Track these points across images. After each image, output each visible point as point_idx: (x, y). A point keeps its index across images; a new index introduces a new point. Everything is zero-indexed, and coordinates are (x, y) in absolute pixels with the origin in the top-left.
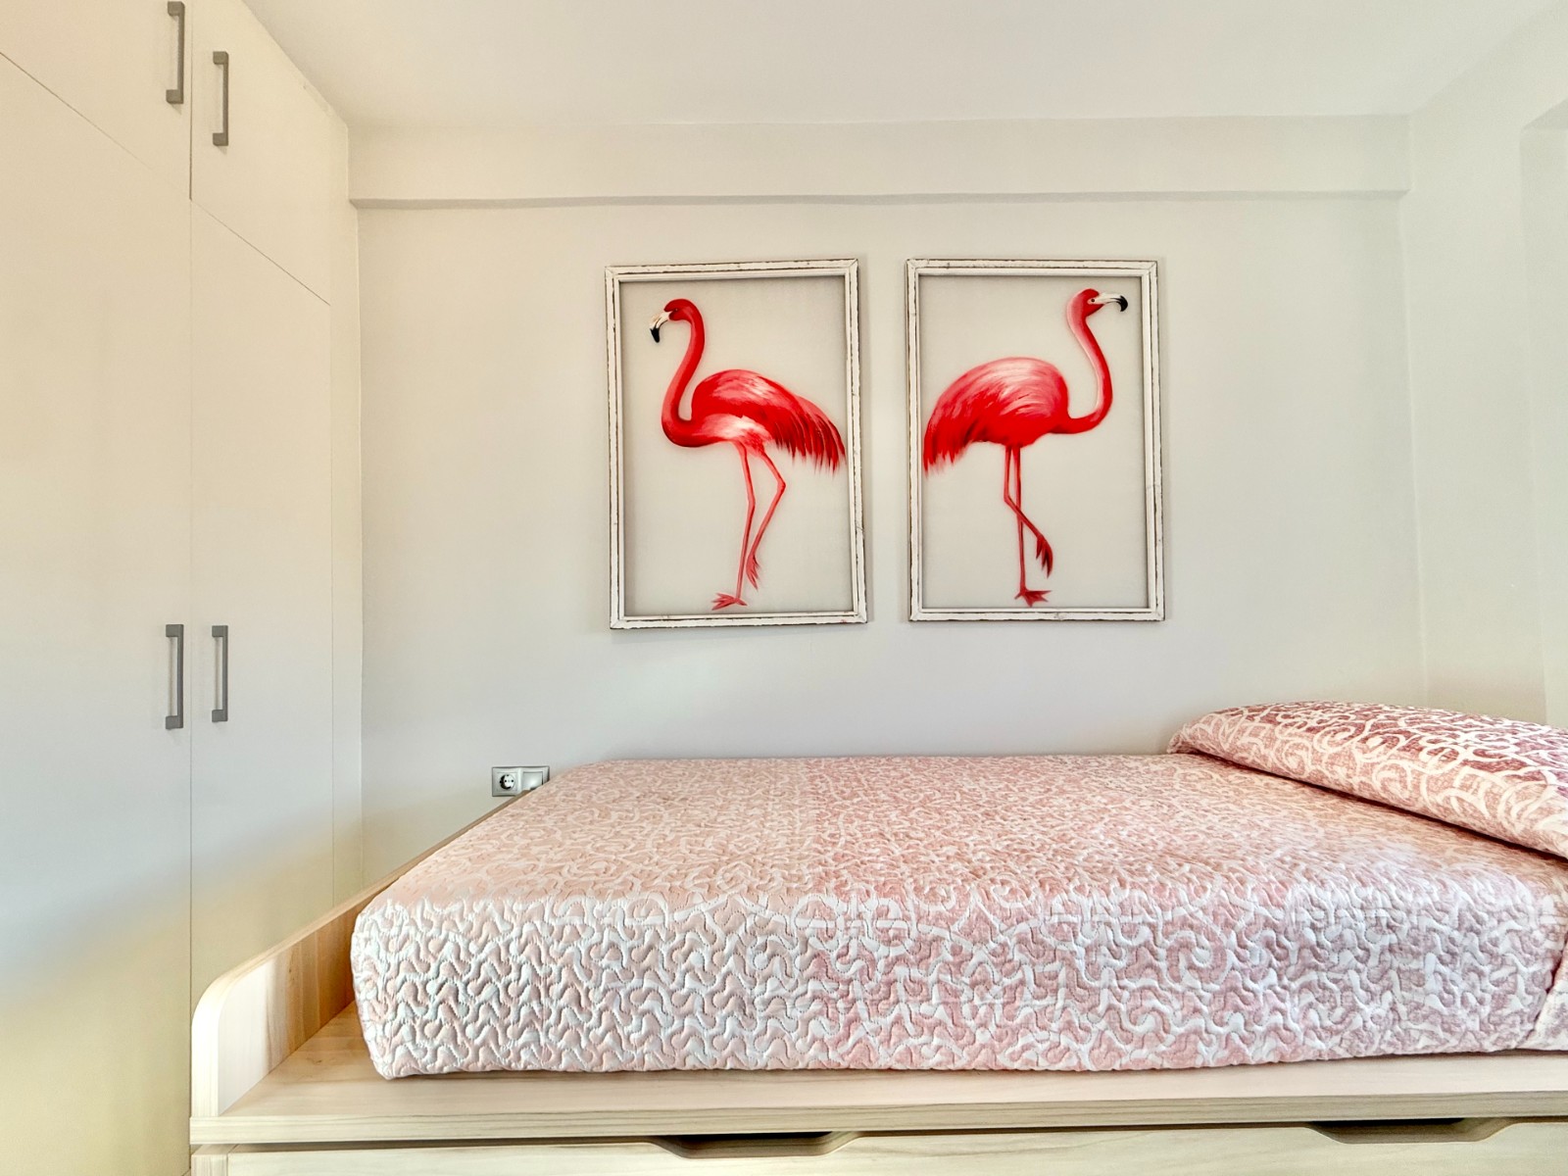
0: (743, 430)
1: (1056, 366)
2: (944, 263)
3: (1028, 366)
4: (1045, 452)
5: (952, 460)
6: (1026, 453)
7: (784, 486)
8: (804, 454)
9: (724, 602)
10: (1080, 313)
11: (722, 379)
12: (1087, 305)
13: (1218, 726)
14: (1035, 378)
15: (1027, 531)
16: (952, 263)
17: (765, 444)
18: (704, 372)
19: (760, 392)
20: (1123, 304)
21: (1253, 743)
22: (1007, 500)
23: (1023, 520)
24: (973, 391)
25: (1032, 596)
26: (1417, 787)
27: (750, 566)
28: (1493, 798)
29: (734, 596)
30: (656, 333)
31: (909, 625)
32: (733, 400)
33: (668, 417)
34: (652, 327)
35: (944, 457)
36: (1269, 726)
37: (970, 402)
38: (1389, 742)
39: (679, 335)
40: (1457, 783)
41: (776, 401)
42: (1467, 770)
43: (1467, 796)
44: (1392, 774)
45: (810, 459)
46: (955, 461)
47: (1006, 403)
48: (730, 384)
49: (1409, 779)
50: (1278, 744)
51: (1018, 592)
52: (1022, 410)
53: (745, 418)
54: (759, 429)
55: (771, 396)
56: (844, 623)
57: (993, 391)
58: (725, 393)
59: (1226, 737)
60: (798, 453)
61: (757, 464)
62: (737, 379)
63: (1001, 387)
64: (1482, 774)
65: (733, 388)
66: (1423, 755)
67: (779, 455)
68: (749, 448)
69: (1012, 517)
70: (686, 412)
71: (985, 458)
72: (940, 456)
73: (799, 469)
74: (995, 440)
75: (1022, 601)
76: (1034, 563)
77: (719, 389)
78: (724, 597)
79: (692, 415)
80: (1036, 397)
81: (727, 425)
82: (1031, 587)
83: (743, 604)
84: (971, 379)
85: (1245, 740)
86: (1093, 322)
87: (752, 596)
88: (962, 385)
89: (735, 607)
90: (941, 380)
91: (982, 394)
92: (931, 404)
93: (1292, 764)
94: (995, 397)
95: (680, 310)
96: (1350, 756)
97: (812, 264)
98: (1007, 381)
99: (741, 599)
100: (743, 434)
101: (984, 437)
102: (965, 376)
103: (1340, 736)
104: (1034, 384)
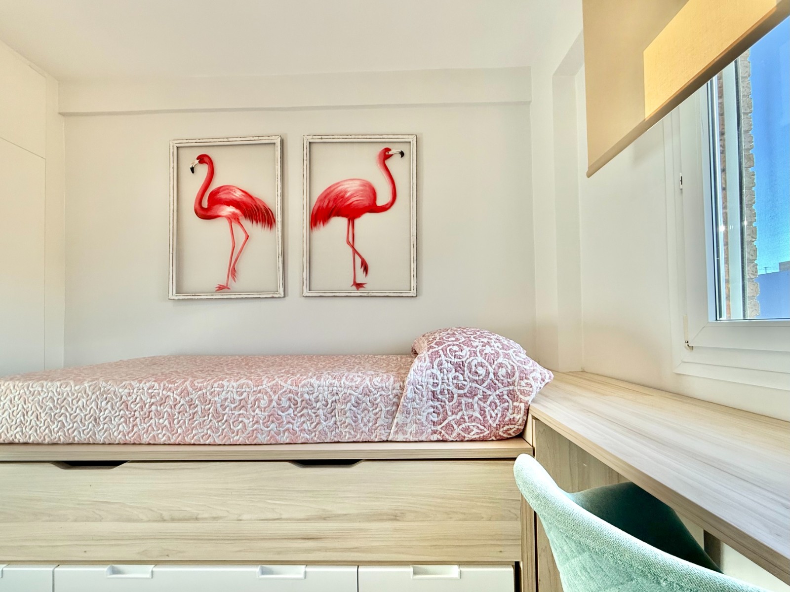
0: (230, 212)
1: (371, 182)
2: (320, 137)
3: (358, 183)
4: (365, 221)
5: (323, 225)
7: (248, 236)
8: (257, 222)
9: (221, 288)
10: (382, 158)
11: (222, 189)
12: (386, 155)
14: (362, 188)
15: (357, 256)
16: (323, 137)
17: (240, 218)
19: (238, 195)
20: (402, 154)
22: (348, 242)
23: (355, 251)
24: (333, 194)
25: (358, 286)
27: (233, 272)
29: (225, 285)
30: (192, 170)
31: (302, 298)
32: (226, 199)
33: (197, 206)
34: (191, 167)
35: (320, 223)
37: (332, 199)
39: (203, 170)
41: (245, 199)
45: (260, 225)
46: (325, 225)
47: (348, 199)
48: (225, 192)
51: (352, 283)
52: (356, 202)
53: (231, 207)
54: (237, 211)
55: (243, 197)
56: (273, 297)
57: (342, 194)
58: (223, 196)
60: (254, 222)
61: (236, 226)
62: (228, 189)
63: (346, 192)
65: (225, 193)
68: (233, 220)
69: (351, 250)
71: (339, 223)
72: (318, 222)
73: (256, 230)
74: (343, 216)
76: (360, 271)
77: (220, 194)
78: (221, 285)
79: (208, 205)
80: (362, 196)
81: (223, 210)
82: (358, 281)
83: (229, 289)
84: (332, 189)
87: (233, 285)
88: (328, 191)
89: (226, 290)
91: (337, 196)
94: (343, 197)
95: (202, 159)
97: (260, 138)
98: (349, 189)
99: (228, 287)
101: (338, 214)
102: (330, 187)
104: (362, 190)
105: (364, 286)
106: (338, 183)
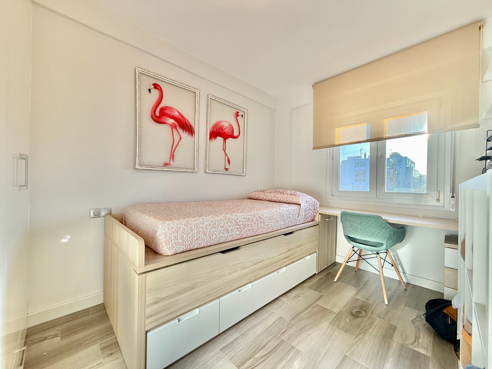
0: (172, 122)
1: (231, 124)
2: (215, 98)
3: (228, 124)
4: (230, 141)
5: (214, 139)
6: (227, 140)
7: (181, 138)
8: (186, 131)
9: (166, 164)
10: (236, 116)
12: (237, 115)
13: (256, 194)
15: (226, 156)
16: (217, 98)
17: (177, 127)
18: (162, 105)
19: (176, 114)
20: (242, 116)
21: (262, 196)
22: (223, 149)
23: (226, 154)
24: (219, 126)
25: (226, 169)
26: (284, 198)
27: (172, 156)
28: (292, 198)
29: (168, 163)
30: (150, 90)
31: (205, 173)
32: (170, 114)
36: (264, 193)
37: (218, 128)
38: (281, 193)
39: (155, 94)
40: (289, 197)
41: (180, 117)
42: (289, 195)
43: (290, 199)
44: (281, 197)
45: (187, 133)
47: (224, 130)
48: (169, 110)
49: (283, 198)
50: (266, 195)
51: (224, 168)
52: (227, 132)
53: (172, 119)
54: (176, 123)
55: (179, 116)
56: (193, 172)
57: (222, 127)
58: (167, 112)
59: (257, 195)
60: (184, 131)
61: (175, 131)
63: (223, 126)
64: (291, 196)
66: (285, 194)
67: (180, 131)
69: (224, 153)
70: (157, 114)
71: (220, 139)
72: (212, 138)
73: (185, 135)
74: (222, 137)
75: (225, 170)
76: (227, 163)
77: (166, 110)
78: (166, 163)
79: (160, 114)
80: (229, 130)
81: (168, 120)
82: (226, 168)
83: (170, 165)
84: (218, 123)
85: (260, 195)
86: (238, 117)
88: (217, 124)
89: (169, 166)
90: (213, 122)
91: (220, 127)
92: (211, 127)
93: (268, 198)
94: (222, 128)
95: (156, 86)
96: (276, 196)
97: (190, 88)
98: (224, 125)
99: (170, 164)
100: (172, 123)
101: (220, 136)
102: (217, 122)
103: (274, 193)
104: (228, 127)
105: (228, 170)
106: (220, 121)
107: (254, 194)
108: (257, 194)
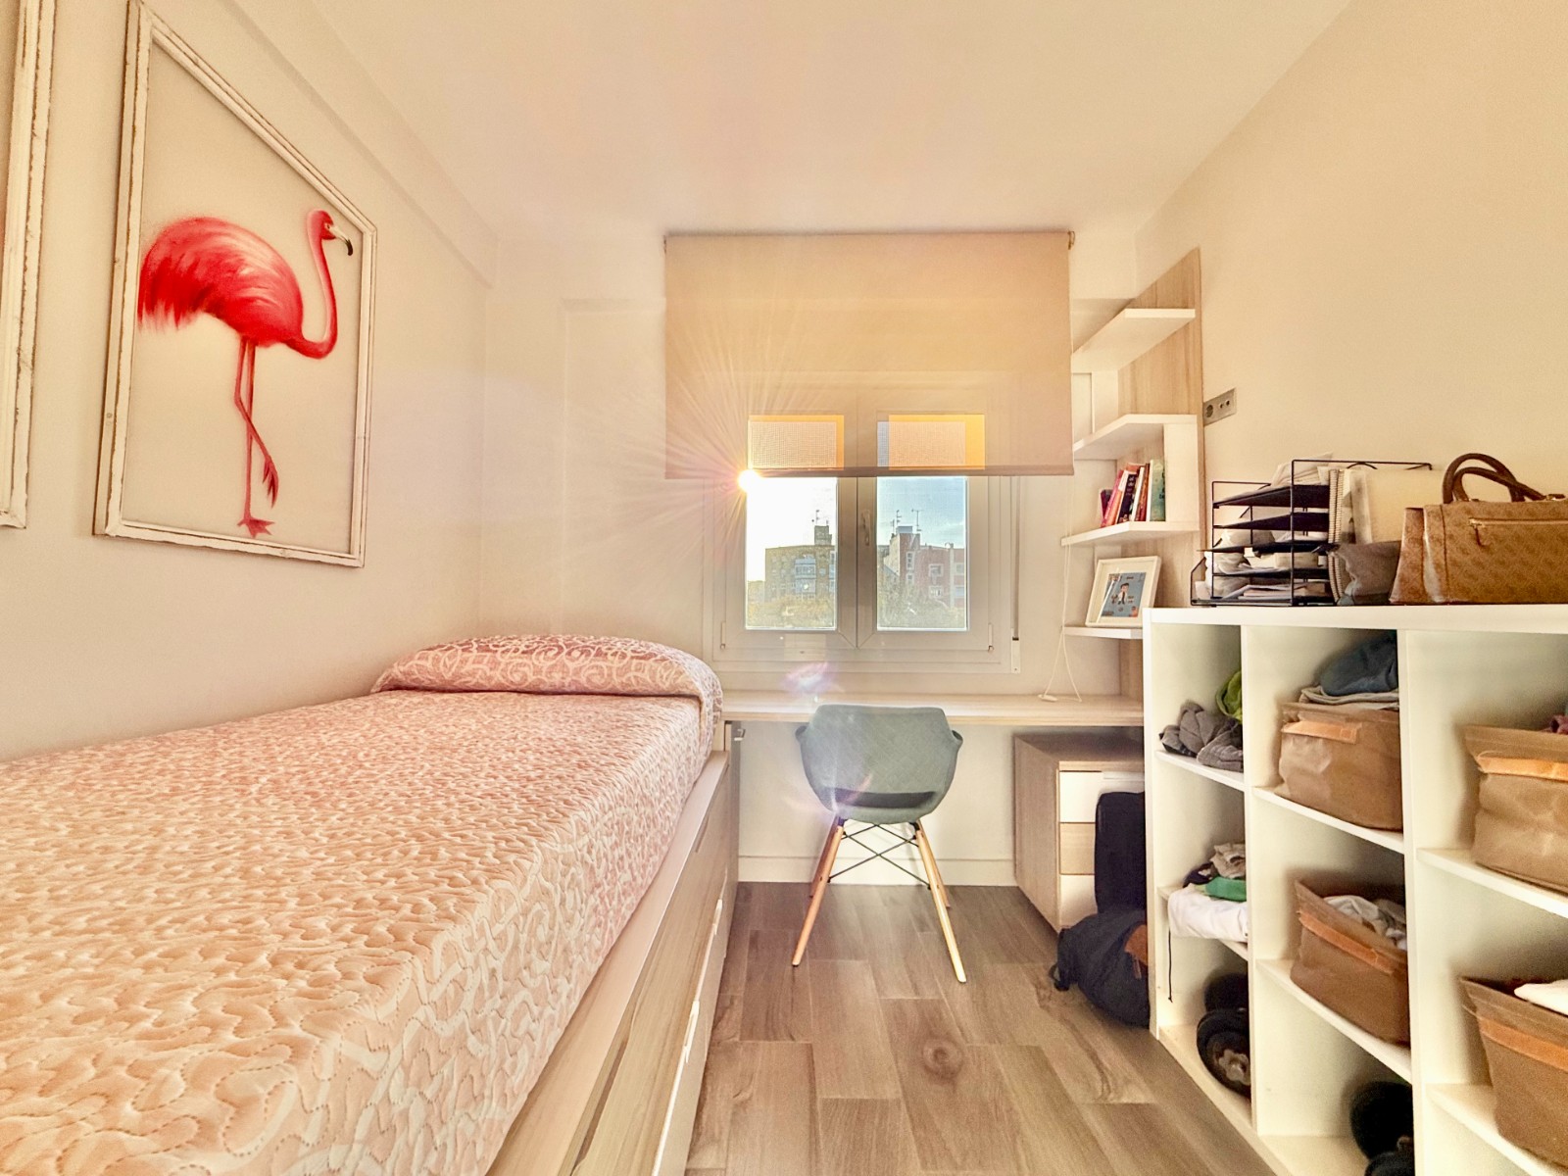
1: (291, 266)
4: (274, 358)
5: (176, 322)
6: (262, 354)
10: (318, 231)
12: (324, 230)
13: (437, 660)
14: (274, 273)
15: (255, 446)
20: (349, 246)
21: (474, 667)
22: (238, 402)
23: (252, 433)
25: (256, 525)
35: (166, 314)
36: (489, 654)
37: (204, 259)
47: (246, 283)
49: (606, 672)
50: (502, 666)
51: (242, 518)
52: (260, 303)
57: (231, 261)
63: (241, 262)
64: (643, 661)
66: (609, 657)
72: (161, 307)
74: (230, 323)
75: (244, 529)
76: (259, 487)
80: (274, 295)
82: (256, 515)
84: (209, 229)
85: (469, 667)
88: (196, 230)
91: (219, 259)
93: (517, 678)
94: (232, 270)
96: (564, 665)
98: (249, 259)
102: (200, 221)
103: (551, 654)
104: (272, 278)
105: (268, 528)
106: (222, 224)
107: (428, 664)
108: (448, 663)
